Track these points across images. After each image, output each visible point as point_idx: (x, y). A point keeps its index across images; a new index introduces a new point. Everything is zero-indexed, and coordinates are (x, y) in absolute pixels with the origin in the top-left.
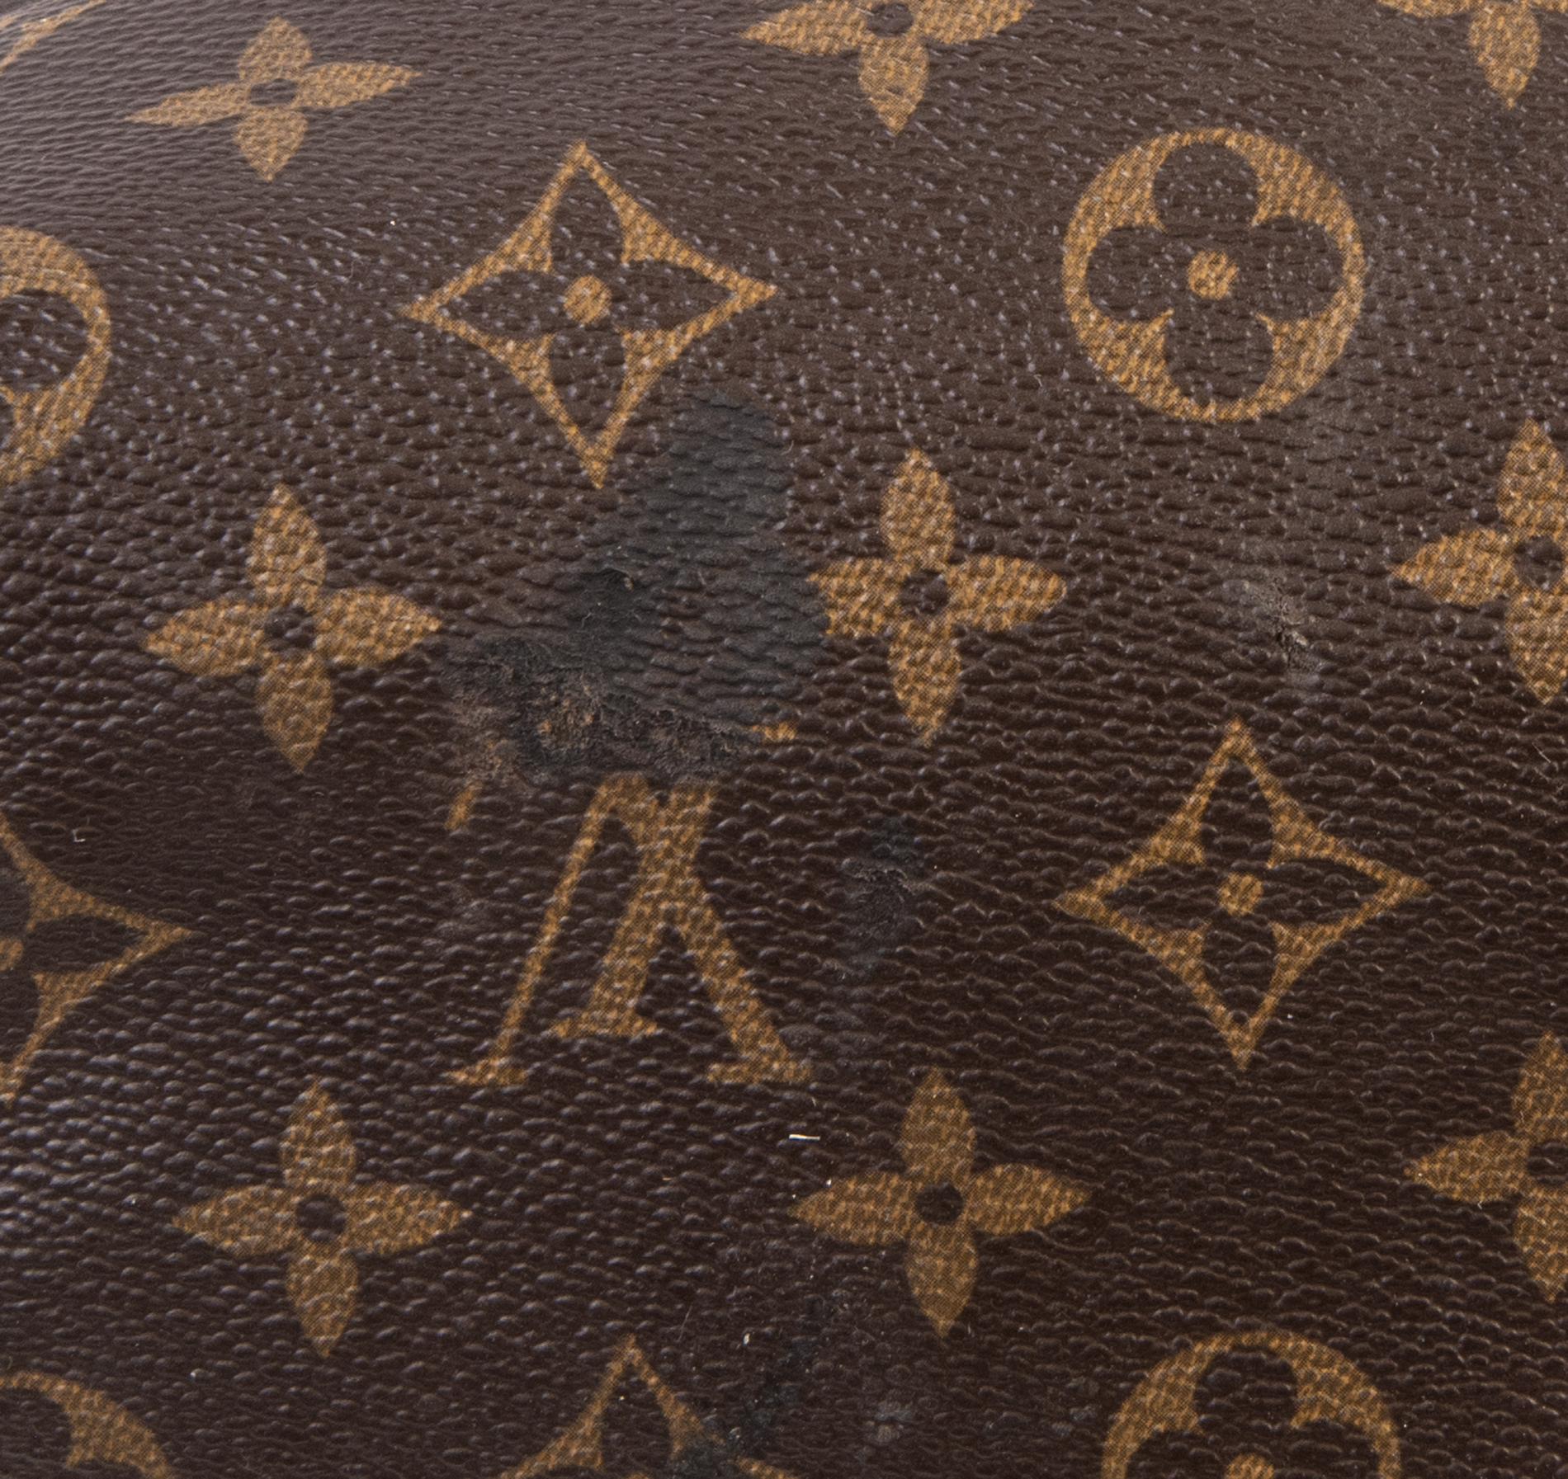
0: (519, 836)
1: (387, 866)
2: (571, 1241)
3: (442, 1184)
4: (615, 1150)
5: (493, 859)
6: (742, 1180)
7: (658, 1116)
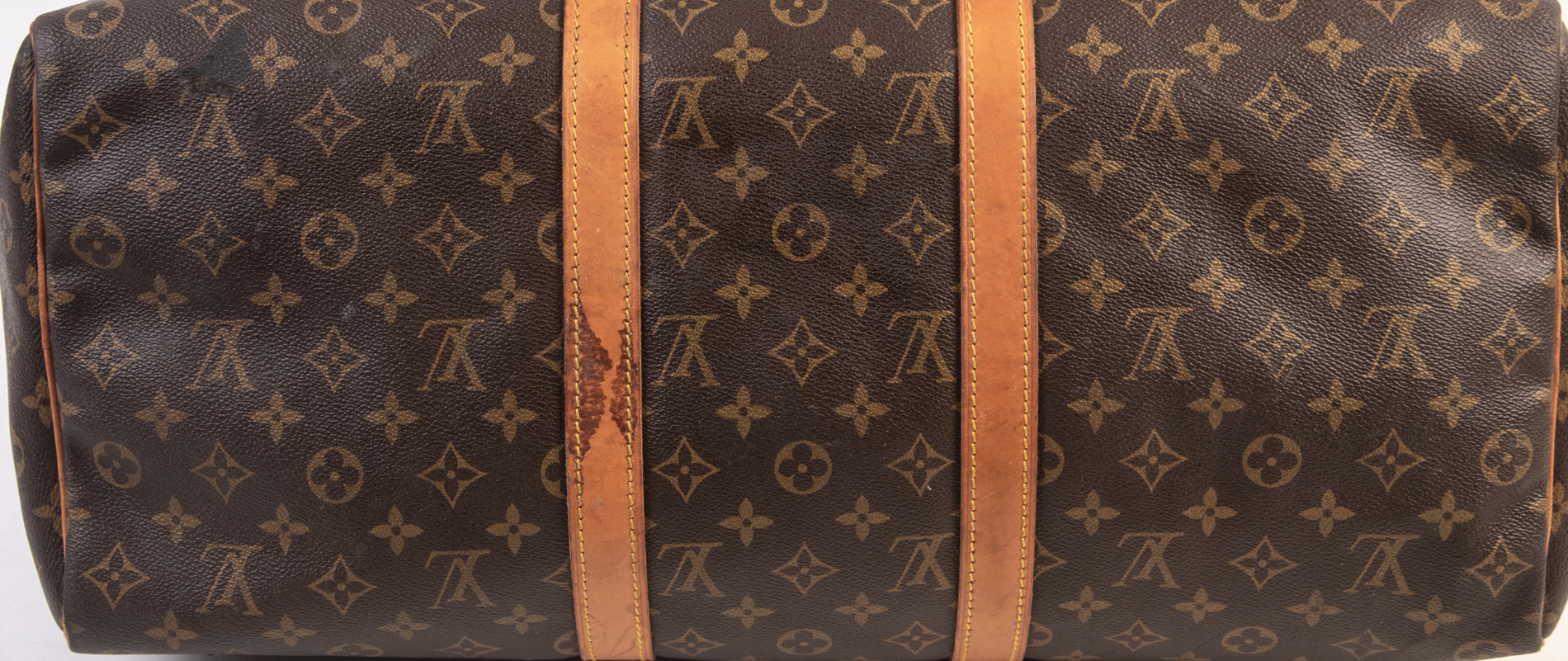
0: (192, 107)
1: (168, 113)
2: (199, 190)
3: (176, 177)
4: (208, 171)
5: (187, 111)
6: (232, 177)
7: (217, 164)
